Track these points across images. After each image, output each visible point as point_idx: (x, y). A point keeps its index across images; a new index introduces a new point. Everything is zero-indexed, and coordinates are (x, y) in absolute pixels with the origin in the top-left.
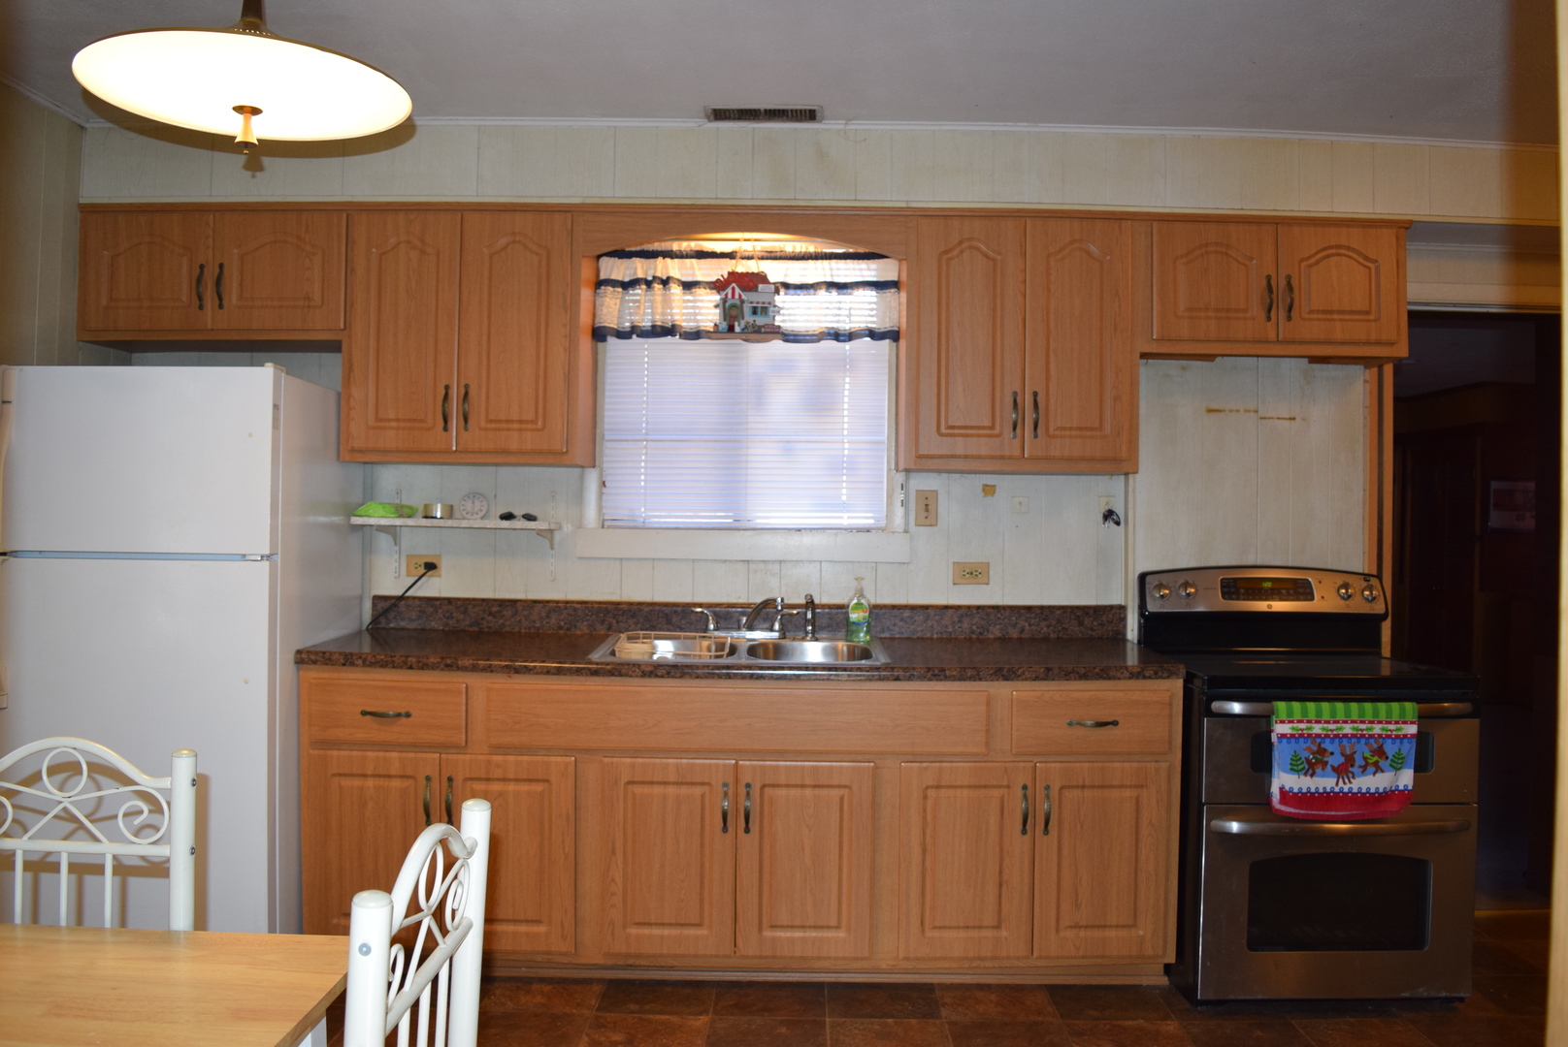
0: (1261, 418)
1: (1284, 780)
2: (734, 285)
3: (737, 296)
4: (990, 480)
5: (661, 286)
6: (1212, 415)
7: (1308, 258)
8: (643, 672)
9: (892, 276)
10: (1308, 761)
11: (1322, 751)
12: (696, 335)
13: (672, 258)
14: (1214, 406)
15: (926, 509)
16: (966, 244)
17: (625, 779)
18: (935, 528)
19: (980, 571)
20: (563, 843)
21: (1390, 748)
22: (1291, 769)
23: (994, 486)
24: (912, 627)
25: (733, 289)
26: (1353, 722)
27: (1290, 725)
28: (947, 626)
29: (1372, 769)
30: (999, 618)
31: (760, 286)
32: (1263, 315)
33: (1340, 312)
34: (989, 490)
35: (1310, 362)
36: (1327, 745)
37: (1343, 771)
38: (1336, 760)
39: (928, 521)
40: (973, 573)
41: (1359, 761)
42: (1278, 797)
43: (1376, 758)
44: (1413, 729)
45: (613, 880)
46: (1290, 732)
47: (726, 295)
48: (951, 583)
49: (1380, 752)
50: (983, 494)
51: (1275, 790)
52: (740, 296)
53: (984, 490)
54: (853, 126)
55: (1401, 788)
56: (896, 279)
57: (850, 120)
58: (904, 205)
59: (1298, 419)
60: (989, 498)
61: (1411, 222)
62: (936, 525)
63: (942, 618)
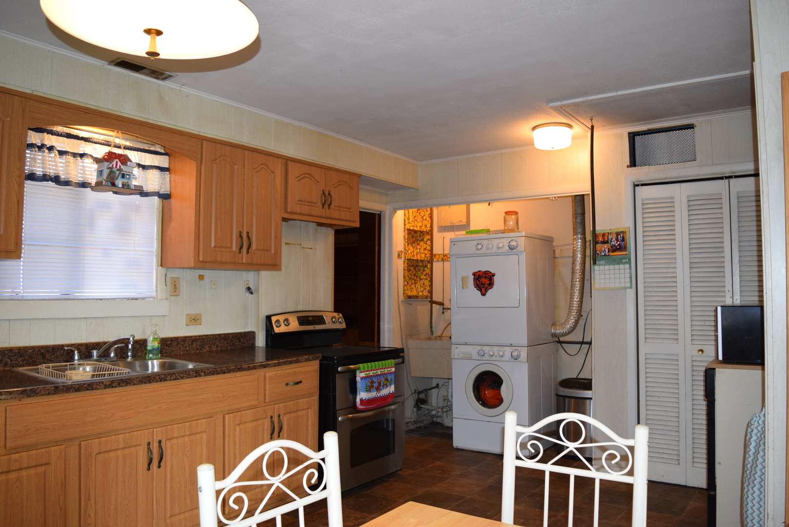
0: (303, 248)
1: (362, 395)
2: (118, 160)
3: (118, 167)
4: (201, 272)
5: (47, 151)
6: (287, 245)
7: (334, 184)
8: (105, 386)
9: (166, 165)
10: (369, 386)
11: (373, 382)
12: (84, 185)
13: (52, 135)
14: (287, 242)
15: (175, 288)
16: (222, 158)
17: (96, 451)
18: (178, 297)
19: (198, 318)
20: (59, 500)
21: (389, 378)
22: (366, 391)
23: (203, 276)
24: (171, 349)
25: (117, 162)
26: (381, 369)
27: (364, 373)
28: (186, 347)
29: (385, 386)
30: (208, 341)
31: (129, 163)
32: (321, 206)
33: (343, 207)
34: (201, 277)
35: (318, 225)
36: (375, 380)
37: (378, 389)
38: (376, 385)
39: (175, 294)
40: (195, 320)
41: (382, 385)
42: (359, 403)
43: (386, 382)
44: (393, 369)
45: (89, 516)
46: (365, 376)
47: (113, 165)
48: (185, 325)
49: (387, 380)
50: (198, 280)
51: (358, 400)
52: (120, 166)
53: (199, 278)
54: (184, 89)
55: (391, 392)
56: (168, 167)
57: (183, 85)
58: (197, 133)
59: (313, 249)
60: (201, 281)
61: (361, 175)
62: (179, 296)
63: (184, 343)
